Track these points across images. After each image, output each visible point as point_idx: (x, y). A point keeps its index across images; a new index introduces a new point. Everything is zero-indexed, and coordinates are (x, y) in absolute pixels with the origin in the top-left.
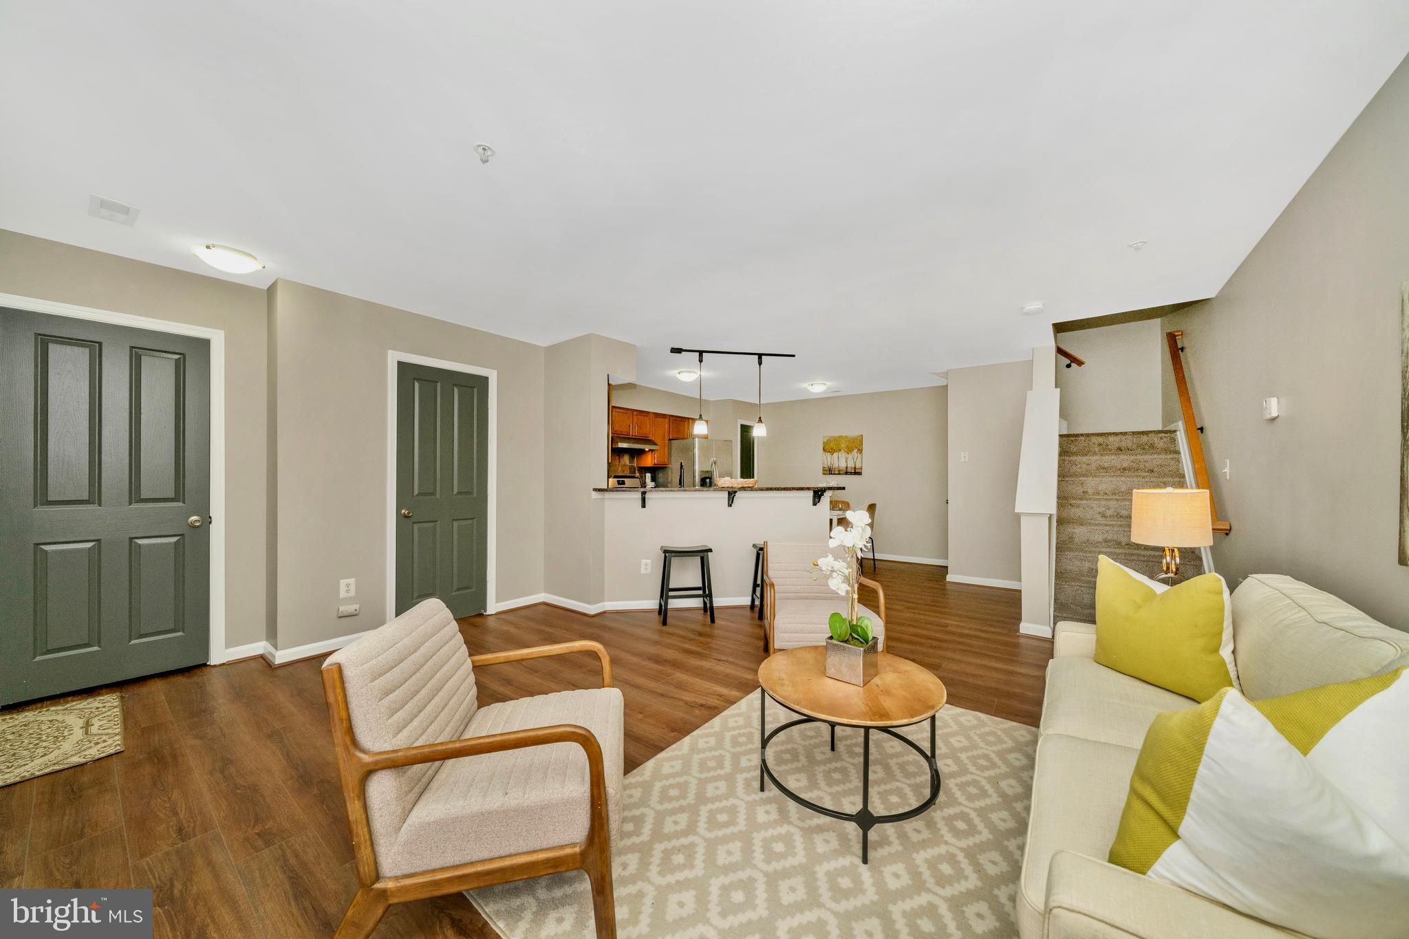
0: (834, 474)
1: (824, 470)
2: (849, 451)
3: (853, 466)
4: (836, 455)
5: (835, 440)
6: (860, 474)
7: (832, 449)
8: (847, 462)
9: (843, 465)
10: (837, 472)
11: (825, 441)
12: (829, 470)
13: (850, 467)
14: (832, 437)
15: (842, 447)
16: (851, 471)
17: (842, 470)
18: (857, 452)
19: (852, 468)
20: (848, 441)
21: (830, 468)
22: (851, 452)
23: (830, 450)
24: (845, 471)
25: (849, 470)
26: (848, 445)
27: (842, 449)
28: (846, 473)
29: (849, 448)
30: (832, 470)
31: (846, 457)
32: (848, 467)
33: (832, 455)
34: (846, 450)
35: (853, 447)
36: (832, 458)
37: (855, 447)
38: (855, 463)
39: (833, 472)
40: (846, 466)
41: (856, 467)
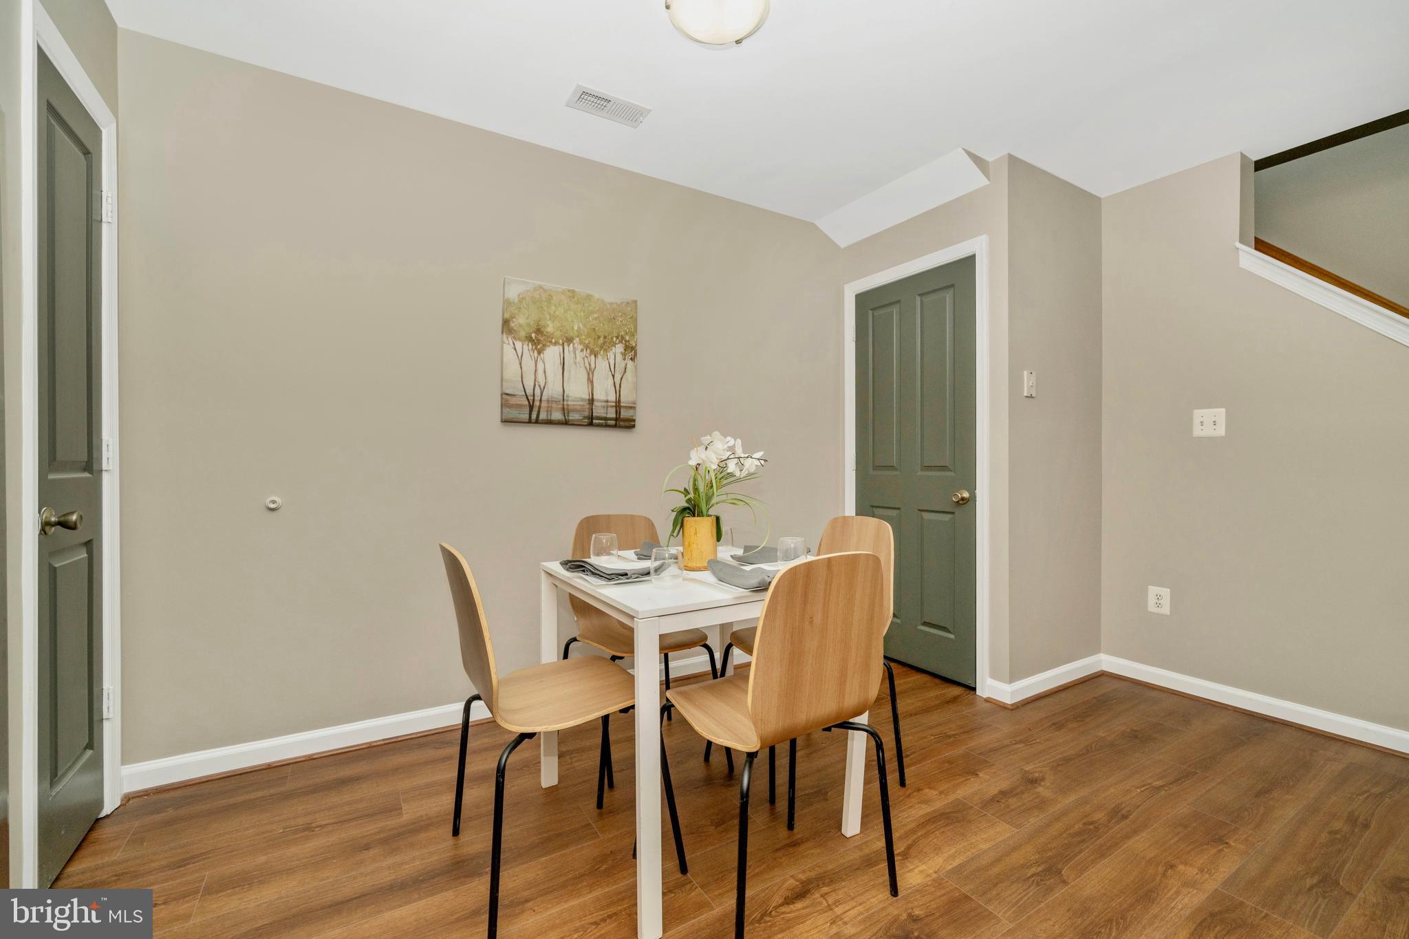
0: (549, 422)
1: (504, 405)
3: (612, 397)
4: (554, 352)
5: (548, 301)
6: (630, 426)
8: (590, 381)
9: (577, 391)
10: (557, 416)
11: (511, 300)
12: (531, 408)
13: (604, 404)
14: (541, 290)
15: (576, 334)
16: (606, 419)
17: (575, 411)
18: (624, 355)
19: (607, 407)
20: (596, 315)
21: (531, 398)
22: (606, 350)
23: (533, 335)
24: (585, 418)
25: (598, 415)
26: (597, 329)
27: (577, 339)
28: (591, 424)
29: (599, 337)
30: (540, 407)
31: (590, 364)
32: (596, 403)
33: (539, 353)
34: (589, 343)
35: (612, 338)
36: (540, 365)
37: (617, 337)
38: (620, 391)
39: (543, 416)
40: (589, 400)
41: (622, 405)
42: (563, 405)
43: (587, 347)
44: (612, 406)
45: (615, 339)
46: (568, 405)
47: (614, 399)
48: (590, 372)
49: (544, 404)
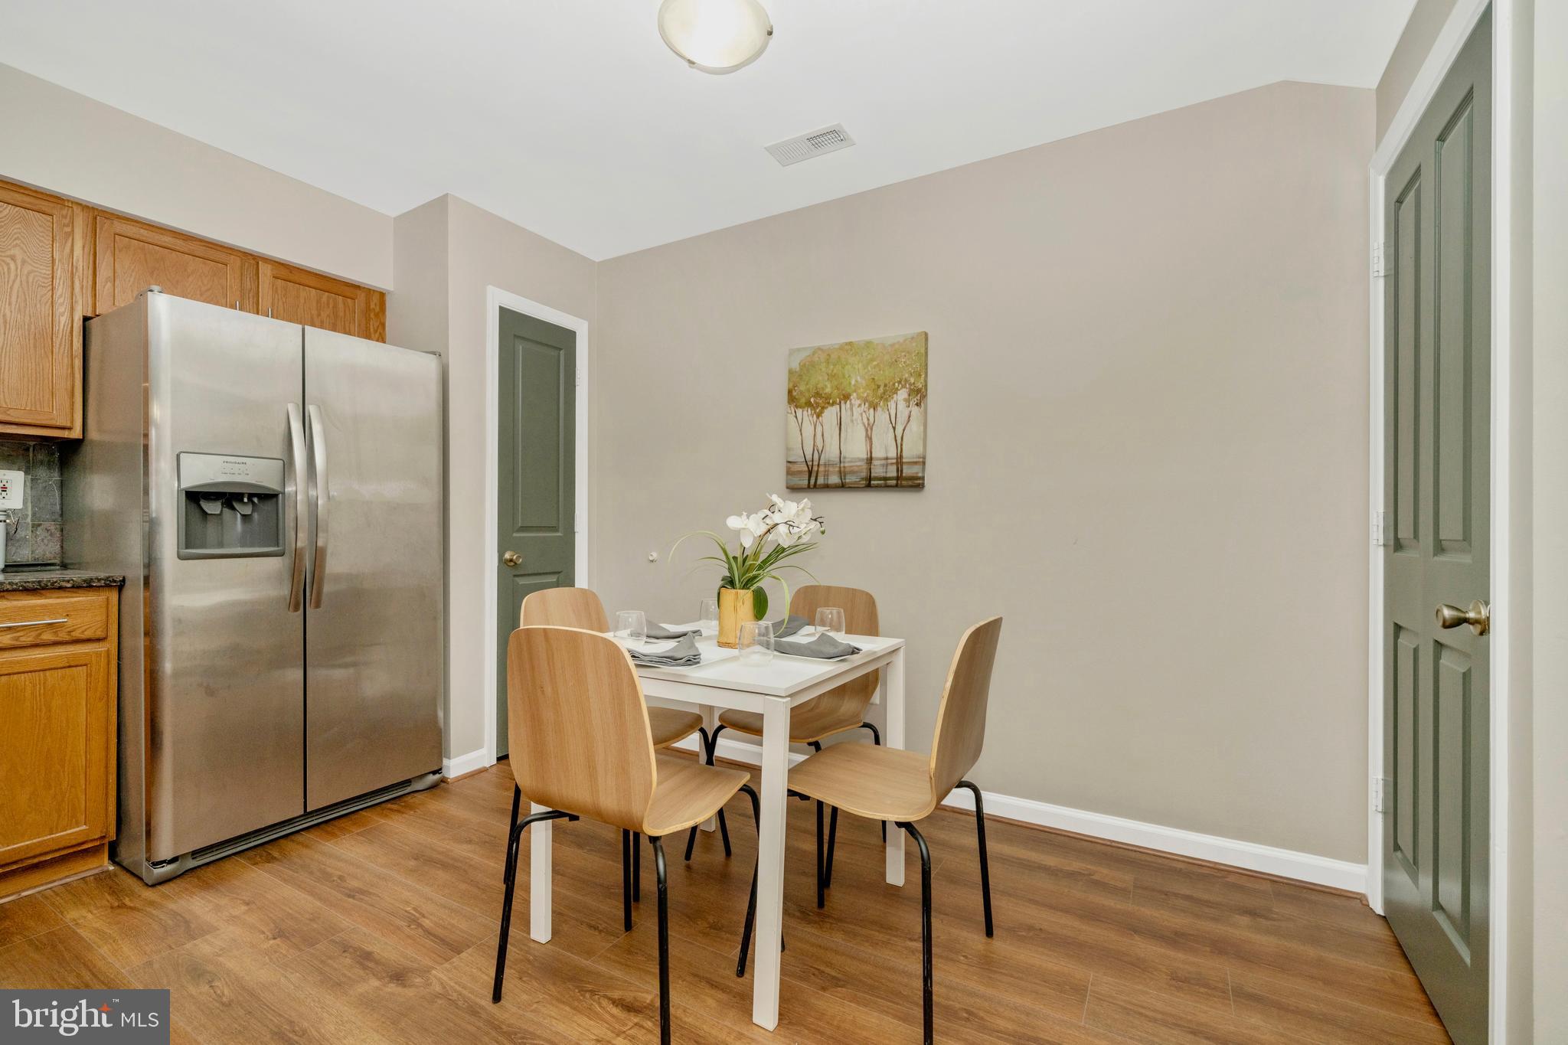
0: (827, 487)
1: (789, 473)
2: (880, 395)
3: (893, 453)
4: (831, 413)
5: (828, 362)
6: (915, 484)
7: (817, 394)
8: (869, 438)
9: (855, 450)
10: (834, 479)
11: (796, 366)
12: (810, 473)
13: (883, 462)
14: (820, 352)
15: (853, 388)
16: (885, 479)
17: (853, 472)
18: (907, 401)
19: (887, 465)
20: (875, 363)
21: (810, 463)
22: (887, 400)
23: (812, 400)
24: (862, 479)
25: (876, 475)
26: (876, 378)
27: (855, 394)
28: (869, 486)
29: (879, 387)
30: (818, 471)
31: (868, 420)
32: (875, 462)
33: (818, 417)
34: (868, 396)
35: (894, 384)
36: (819, 428)
37: (900, 382)
38: (902, 445)
39: (821, 481)
40: (867, 459)
41: (904, 460)
42: (840, 467)
43: (865, 401)
44: (892, 464)
45: (897, 384)
46: (844, 467)
47: (895, 455)
48: (869, 428)
49: (822, 469)
